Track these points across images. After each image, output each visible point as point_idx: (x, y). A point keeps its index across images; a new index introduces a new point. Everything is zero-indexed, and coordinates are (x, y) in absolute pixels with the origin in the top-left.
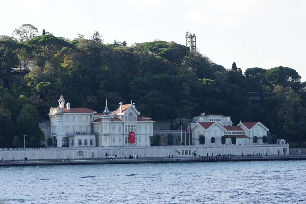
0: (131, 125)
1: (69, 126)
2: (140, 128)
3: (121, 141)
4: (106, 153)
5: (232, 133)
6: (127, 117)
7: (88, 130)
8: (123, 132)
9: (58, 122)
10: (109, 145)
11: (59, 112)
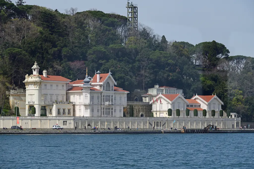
0: (108, 95)
1: (47, 94)
2: (115, 98)
3: (99, 112)
5: (197, 106)
6: (105, 87)
7: (64, 99)
8: (101, 103)
9: (37, 90)
10: (89, 115)
11: (38, 80)
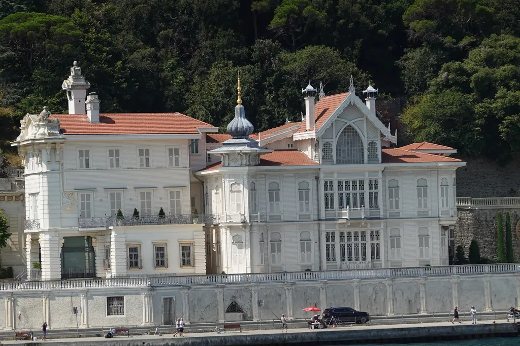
0: (352, 178)
1: (93, 190)
2: (393, 190)
3: (309, 249)
4: (228, 303)
6: (334, 147)
7: (179, 204)
8: (319, 211)
9: (42, 173)
10: (249, 265)
11: (44, 134)
